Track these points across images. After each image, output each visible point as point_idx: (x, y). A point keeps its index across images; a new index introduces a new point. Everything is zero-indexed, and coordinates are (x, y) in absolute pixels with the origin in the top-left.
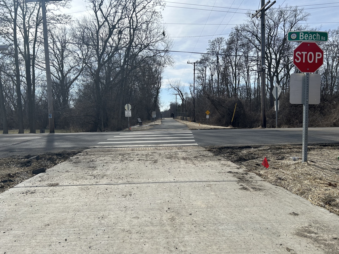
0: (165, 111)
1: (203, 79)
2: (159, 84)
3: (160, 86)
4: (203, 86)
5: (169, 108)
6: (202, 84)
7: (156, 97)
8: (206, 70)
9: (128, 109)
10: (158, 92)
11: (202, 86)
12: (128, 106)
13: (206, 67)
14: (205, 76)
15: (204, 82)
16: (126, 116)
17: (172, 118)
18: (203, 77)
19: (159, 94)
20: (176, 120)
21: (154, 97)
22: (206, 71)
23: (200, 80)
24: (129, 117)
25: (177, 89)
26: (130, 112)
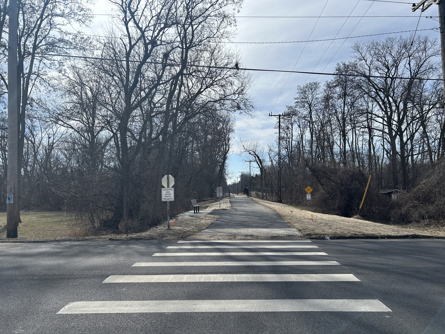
0: (233, 184)
1: (288, 140)
2: (226, 146)
3: (229, 149)
4: (288, 150)
5: (239, 180)
6: (286, 148)
7: (221, 165)
8: (292, 128)
9: (168, 186)
10: (225, 158)
11: (286, 150)
12: (168, 178)
13: (292, 124)
14: (291, 136)
15: (289, 144)
16: (163, 200)
17: (246, 196)
18: (289, 138)
19: (227, 161)
20: (252, 200)
21: (219, 166)
22: (292, 130)
23: (284, 142)
24: (170, 202)
25: (252, 153)
26: (172, 192)
